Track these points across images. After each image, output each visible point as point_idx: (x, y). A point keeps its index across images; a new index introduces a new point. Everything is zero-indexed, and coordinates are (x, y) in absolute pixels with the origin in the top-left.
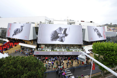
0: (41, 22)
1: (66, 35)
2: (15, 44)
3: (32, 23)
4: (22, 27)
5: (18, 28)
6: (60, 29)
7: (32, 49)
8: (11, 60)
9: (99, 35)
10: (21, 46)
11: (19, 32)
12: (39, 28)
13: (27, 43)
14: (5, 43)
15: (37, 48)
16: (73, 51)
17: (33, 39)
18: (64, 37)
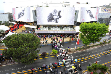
0: (38, 6)
1: (60, 17)
2: (21, 26)
3: (31, 7)
4: (23, 11)
5: (21, 12)
6: (55, 11)
7: (34, 29)
9: (92, 16)
10: (26, 27)
11: (22, 16)
12: (37, 11)
13: (30, 25)
14: (14, 25)
15: (37, 28)
16: (66, 30)
17: (33, 21)
18: (58, 18)
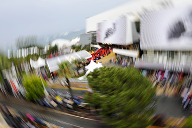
4: (114, 24)
8: (105, 71)
10: (116, 54)
14: (97, 50)
15: (140, 56)
